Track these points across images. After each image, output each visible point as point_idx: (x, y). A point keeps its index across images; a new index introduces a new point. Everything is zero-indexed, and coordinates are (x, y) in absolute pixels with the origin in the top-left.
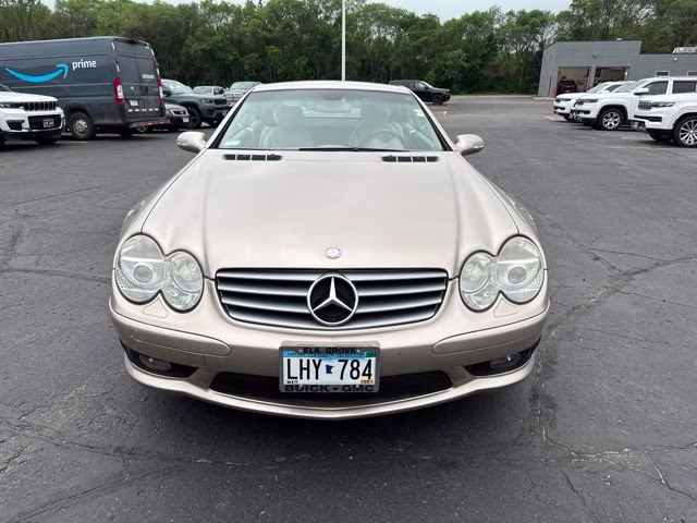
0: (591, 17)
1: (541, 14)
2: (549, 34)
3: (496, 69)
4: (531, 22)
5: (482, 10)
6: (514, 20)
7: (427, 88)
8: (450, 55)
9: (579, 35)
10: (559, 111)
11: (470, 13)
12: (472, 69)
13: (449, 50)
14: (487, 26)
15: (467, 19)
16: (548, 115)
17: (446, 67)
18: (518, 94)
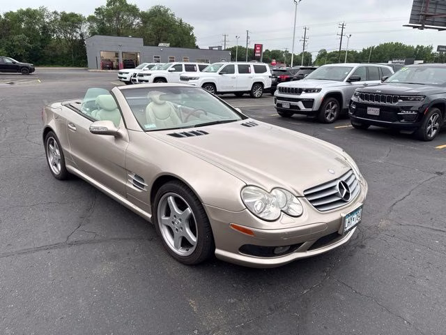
0: (109, 21)
1: (76, 15)
2: (85, 28)
3: (53, 49)
4: (71, 20)
5: (33, 8)
6: (59, 17)
7: (15, 63)
8: (16, 38)
9: (103, 31)
10: (123, 79)
11: (24, 9)
12: (35, 49)
13: (13, 34)
14: (39, 20)
15: (22, 13)
16: (113, 81)
17: (14, 46)
18: (73, 66)
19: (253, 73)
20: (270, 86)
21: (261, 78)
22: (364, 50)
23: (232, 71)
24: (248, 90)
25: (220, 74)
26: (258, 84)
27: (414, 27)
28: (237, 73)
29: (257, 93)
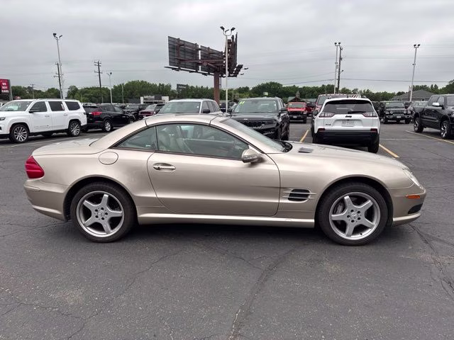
19: (67, 110)
20: (86, 123)
21: (77, 115)
22: (115, 87)
23: (44, 109)
24: (64, 128)
25: (30, 112)
26: (75, 122)
27: (173, 69)
28: (49, 111)
29: (75, 131)
